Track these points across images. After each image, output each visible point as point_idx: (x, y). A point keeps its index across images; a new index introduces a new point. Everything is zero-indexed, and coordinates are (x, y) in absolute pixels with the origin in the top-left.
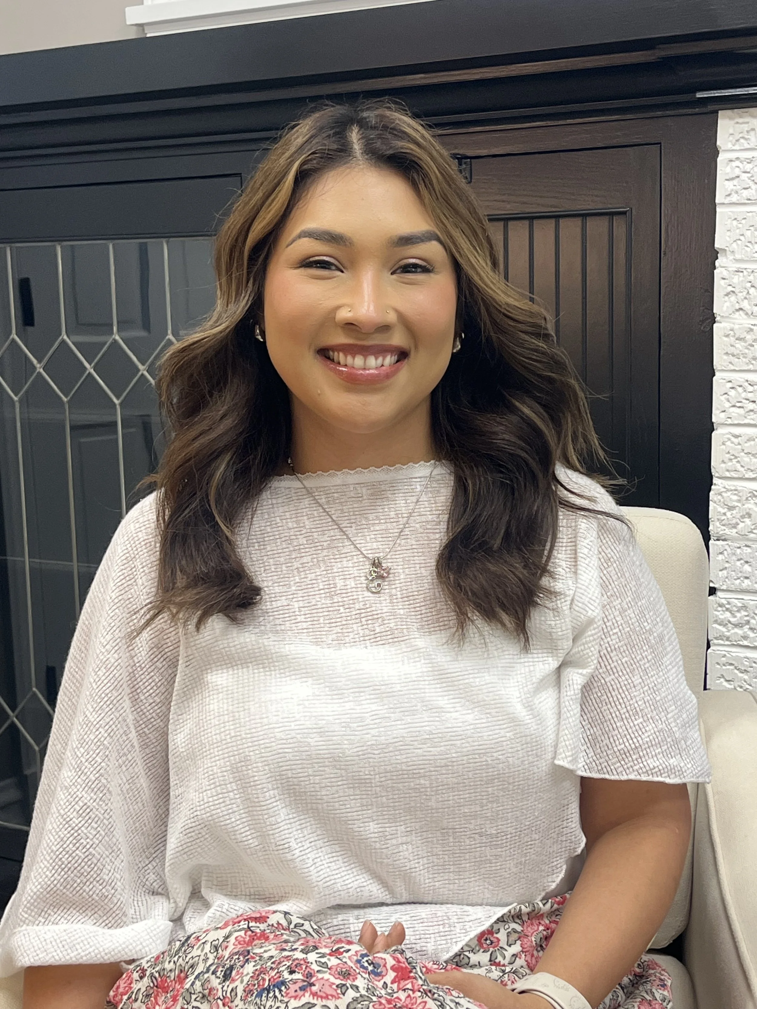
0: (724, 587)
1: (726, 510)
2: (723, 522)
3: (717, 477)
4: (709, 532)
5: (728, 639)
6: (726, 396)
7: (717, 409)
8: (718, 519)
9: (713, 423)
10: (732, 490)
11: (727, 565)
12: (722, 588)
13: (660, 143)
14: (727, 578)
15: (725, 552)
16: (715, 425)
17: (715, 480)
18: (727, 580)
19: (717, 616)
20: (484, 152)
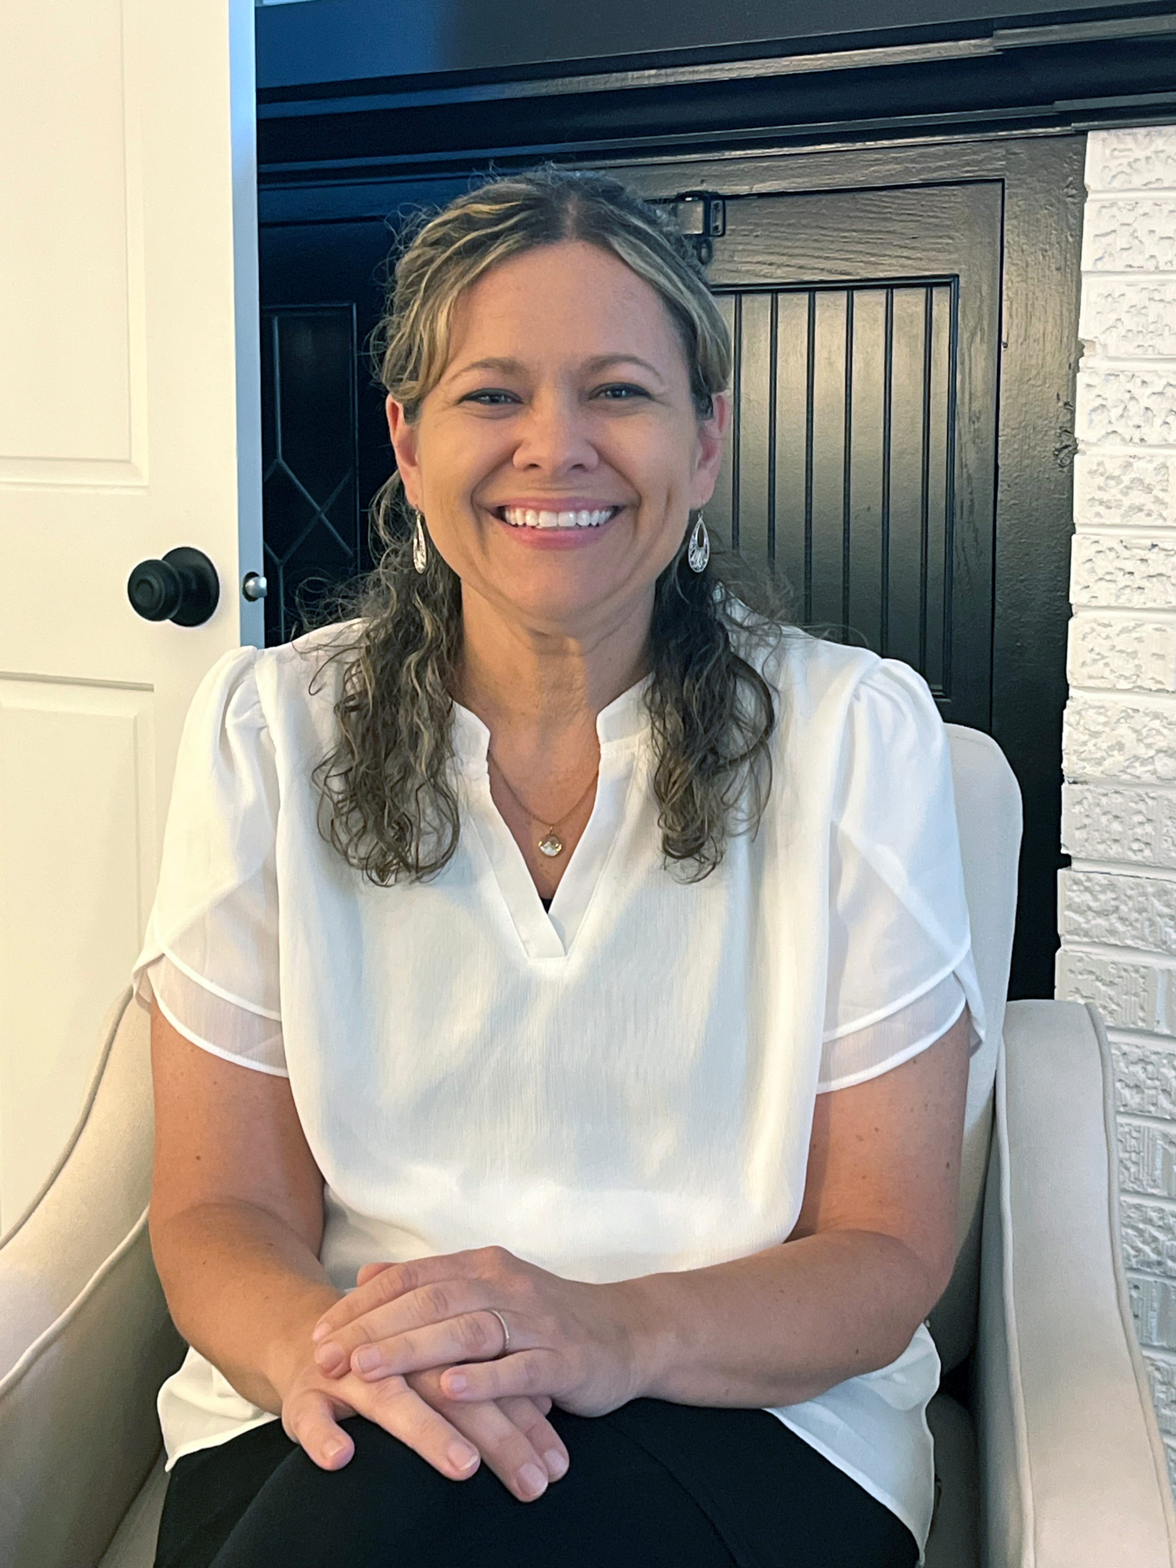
0: (1082, 855)
1: (1086, 737)
2: (1083, 756)
3: (1075, 687)
4: (1061, 770)
5: (1086, 934)
6: (1090, 563)
7: (1077, 583)
8: (1075, 751)
9: (1070, 605)
10: (1095, 707)
11: (1086, 821)
12: (1079, 856)
13: (1002, 181)
14: (1086, 840)
15: (1085, 801)
16: (1073, 607)
17: (1072, 692)
18: (1086, 844)
19: (1071, 898)
20: (744, 189)
